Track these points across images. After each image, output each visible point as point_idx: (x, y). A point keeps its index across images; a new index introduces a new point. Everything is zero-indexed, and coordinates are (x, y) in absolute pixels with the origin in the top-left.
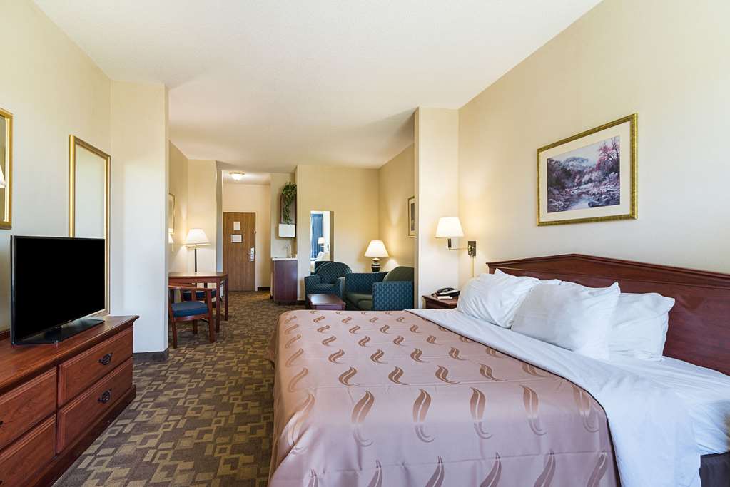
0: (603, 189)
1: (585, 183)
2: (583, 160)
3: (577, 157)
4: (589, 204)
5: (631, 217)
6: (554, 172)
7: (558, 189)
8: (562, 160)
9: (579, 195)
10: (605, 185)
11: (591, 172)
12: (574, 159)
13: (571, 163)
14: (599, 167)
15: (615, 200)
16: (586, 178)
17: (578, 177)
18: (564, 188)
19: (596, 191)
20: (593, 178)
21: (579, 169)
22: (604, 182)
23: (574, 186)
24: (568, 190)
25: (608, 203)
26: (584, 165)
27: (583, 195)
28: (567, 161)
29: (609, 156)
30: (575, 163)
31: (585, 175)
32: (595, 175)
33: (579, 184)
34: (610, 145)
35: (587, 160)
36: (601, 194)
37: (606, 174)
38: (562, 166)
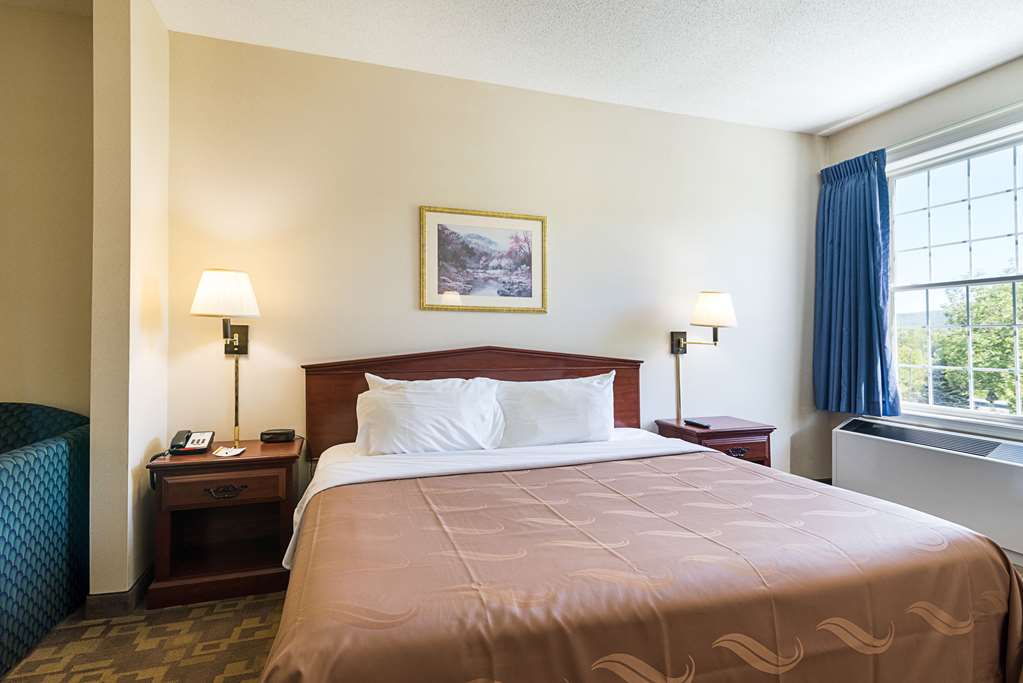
0: (514, 278)
1: (494, 268)
2: (490, 242)
3: (483, 236)
4: (498, 292)
5: (543, 311)
6: (449, 244)
7: (456, 267)
8: (462, 233)
9: (486, 280)
10: (517, 275)
11: (501, 257)
12: (480, 237)
13: (474, 241)
14: (510, 255)
15: (526, 292)
16: (494, 263)
17: (484, 259)
18: (464, 267)
19: (506, 279)
20: (503, 265)
21: (485, 250)
22: (515, 272)
23: (478, 268)
24: (471, 271)
25: (519, 294)
26: (492, 247)
27: (491, 281)
28: (469, 236)
29: (521, 248)
30: (480, 242)
31: (494, 258)
32: (504, 262)
33: (486, 268)
34: (522, 237)
35: (495, 244)
36: (513, 284)
37: (518, 265)
38: (461, 240)
